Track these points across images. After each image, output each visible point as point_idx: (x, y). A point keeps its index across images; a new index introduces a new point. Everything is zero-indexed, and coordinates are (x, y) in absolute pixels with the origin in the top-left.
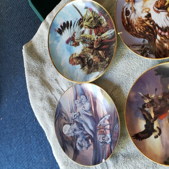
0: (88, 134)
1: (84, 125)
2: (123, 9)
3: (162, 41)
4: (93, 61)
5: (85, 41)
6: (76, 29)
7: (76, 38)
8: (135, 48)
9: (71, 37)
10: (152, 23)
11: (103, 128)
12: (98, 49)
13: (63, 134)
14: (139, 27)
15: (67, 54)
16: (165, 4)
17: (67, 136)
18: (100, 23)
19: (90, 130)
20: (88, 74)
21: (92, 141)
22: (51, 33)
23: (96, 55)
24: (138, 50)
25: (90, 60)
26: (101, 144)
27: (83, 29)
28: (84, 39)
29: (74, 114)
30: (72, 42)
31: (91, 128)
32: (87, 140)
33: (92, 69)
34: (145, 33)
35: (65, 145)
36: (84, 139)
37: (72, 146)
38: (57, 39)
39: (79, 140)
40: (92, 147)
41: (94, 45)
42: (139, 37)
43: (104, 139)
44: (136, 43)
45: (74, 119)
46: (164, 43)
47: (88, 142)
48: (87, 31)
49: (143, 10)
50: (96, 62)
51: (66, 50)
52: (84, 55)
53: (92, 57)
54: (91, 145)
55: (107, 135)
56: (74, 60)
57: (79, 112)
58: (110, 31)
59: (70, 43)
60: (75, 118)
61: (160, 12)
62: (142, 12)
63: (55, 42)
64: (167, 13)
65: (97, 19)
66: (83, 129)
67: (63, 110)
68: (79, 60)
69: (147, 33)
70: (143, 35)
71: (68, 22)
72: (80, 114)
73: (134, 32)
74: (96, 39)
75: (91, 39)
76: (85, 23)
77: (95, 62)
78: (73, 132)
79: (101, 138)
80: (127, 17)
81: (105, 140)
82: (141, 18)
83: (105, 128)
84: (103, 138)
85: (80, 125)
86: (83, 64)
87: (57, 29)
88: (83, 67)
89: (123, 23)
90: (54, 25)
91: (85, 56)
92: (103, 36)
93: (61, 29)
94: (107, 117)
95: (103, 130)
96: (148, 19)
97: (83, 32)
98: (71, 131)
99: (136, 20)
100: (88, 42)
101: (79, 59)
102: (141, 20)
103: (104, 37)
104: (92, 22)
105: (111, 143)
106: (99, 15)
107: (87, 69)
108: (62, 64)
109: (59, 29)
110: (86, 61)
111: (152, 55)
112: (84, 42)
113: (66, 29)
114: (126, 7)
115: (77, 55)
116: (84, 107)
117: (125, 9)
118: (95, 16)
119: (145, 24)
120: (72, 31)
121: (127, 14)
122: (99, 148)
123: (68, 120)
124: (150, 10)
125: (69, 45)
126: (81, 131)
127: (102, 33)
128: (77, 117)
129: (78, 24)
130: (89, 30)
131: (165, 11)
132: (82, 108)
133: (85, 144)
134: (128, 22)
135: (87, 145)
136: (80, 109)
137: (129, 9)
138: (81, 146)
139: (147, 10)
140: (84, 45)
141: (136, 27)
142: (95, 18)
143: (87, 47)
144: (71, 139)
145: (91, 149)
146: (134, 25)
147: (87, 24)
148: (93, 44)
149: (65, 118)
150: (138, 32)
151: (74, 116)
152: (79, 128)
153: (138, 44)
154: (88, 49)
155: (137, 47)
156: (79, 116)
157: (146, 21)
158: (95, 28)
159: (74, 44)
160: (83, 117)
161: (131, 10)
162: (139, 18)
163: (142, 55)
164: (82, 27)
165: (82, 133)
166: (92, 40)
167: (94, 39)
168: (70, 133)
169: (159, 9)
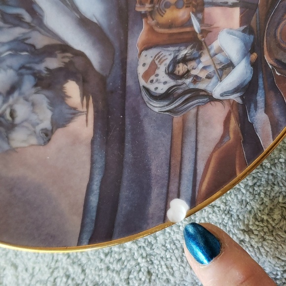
21: (84, 93)
26: (156, 107)
36: (28, 83)
40: (83, 126)
43: (187, 74)
47: (59, 99)
54: (75, 114)
55: (215, 45)
79: (162, 70)
81: (196, 79)
105: (248, 90)
135: (45, 117)
145: (75, 140)
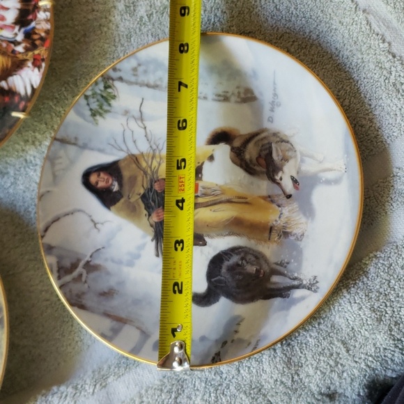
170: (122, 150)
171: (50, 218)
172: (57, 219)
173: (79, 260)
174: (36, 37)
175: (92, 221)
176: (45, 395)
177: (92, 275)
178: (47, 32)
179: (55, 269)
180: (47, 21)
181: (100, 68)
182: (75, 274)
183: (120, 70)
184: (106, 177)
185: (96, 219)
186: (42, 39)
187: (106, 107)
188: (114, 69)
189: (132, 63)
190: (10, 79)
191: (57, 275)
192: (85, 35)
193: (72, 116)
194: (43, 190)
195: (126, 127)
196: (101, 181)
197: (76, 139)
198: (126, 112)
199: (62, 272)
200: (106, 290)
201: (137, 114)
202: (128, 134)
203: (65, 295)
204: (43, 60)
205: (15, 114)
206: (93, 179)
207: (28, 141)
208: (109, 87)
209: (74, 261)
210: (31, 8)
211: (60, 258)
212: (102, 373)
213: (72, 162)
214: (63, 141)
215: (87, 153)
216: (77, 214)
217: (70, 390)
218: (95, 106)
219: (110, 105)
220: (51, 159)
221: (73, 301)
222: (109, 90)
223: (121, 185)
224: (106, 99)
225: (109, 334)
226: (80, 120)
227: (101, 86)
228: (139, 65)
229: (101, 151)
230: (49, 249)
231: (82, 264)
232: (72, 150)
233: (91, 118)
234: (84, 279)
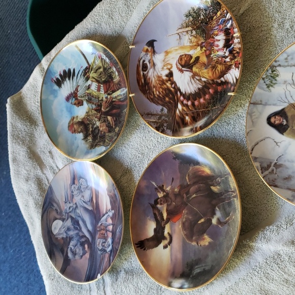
0: (85, 236)
1: (81, 223)
2: (139, 61)
3: (184, 113)
4: (99, 130)
5: (91, 100)
6: (80, 82)
7: (79, 94)
8: (150, 118)
9: (73, 92)
10: (173, 86)
11: (104, 230)
12: (107, 113)
13: (52, 233)
14: (158, 88)
15: (67, 117)
16: (190, 60)
17: (57, 237)
18: (110, 77)
19: (88, 231)
20: (91, 149)
21: (88, 248)
22: (45, 84)
23: (104, 121)
24: (154, 122)
25: (96, 128)
26: (99, 252)
27: (89, 82)
28: (90, 97)
29: (69, 205)
30: (74, 99)
31: (90, 228)
32: (82, 244)
33: (97, 141)
34: (164, 98)
35: (53, 250)
36: (79, 244)
37: (63, 252)
38: (54, 93)
39: (72, 243)
40: (87, 255)
41: (102, 107)
42: (157, 103)
43: (104, 246)
44: (152, 111)
45: (68, 213)
46: (185, 116)
47: (84, 248)
48: (94, 86)
49: (164, 66)
50: (103, 133)
51: (65, 109)
52: (88, 119)
53: (98, 124)
54: (86, 252)
55: (108, 240)
56: (75, 126)
57: (76, 204)
58: (123, 90)
59: (70, 101)
60: (70, 212)
61: (184, 72)
62: (163, 68)
63: (51, 97)
64: (192, 74)
65: (108, 70)
66: (79, 228)
67: (55, 198)
68: (81, 127)
69: (167, 99)
70: (161, 100)
71: (69, 70)
72: (77, 207)
73: (151, 95)
74: (104, 99)
75: (98, 98)
76: (92, 74)
77: (102, 131)
78: (66, 232)
79: (100, 244)
80: (143, 73)
82: (161, 77)
83: (107, 229)
84: (103, 244)
85: (75, 222)
86: (86, 134)
87: (55, 79)
88: (85, 138)
89: (138, 81)
90: (51, 72)
91: (89, 121)
92: (114, 96)
93: (60, 79)
94: (111, 214)
95: (104, 232)
96: (170, 80)
97: (89, 87)
98: (63, 230)
99: (155, 78)
100: (95, 102)
101: (81, 125)
102: (161, 79)
103: (116, 97)
104: (100, 74)
105: (111, 251)
106: (110, 66)
107: (91, 140)
108: (59, 129)
109: (57, 79)
110: (91, 129)
111: (169, 131)
112: (89, 101)
113: (67, 79)
114: (143, 59)
115: (79, 120)
116: (83, 196)
117: (141, 61)
118: (106, 66)
119: (165, 86)
120: (75, 84)
121: (144, 69)
122: (96, 258)
123: (61, 213)
124: (171, 67)
125: (69, 104)
126: (77, 231)
127: (114, 91)
128: (72, 210)
129: (83, 74)
130: (97, 84)
131: (190, 71)
132: (80, 197)
133: (79, 250)
134: (145, 80)
135: (81, 252)
136: (77, 199)
137: (147, 62)
138: (74, 254)
139: (169, 67)
140: (90, 105)
141: (154, 89)
142: (105, 69)
143: (92, 109)
144: (62, 242)
145: (86, 259)
146: (152, 86)
147: (95, 75)
148: (100, 106)
149: (56, 210)
150: (156, 96)
151: (70, 208)
152: (74, 227)
153: (155, 113)
154: (94, 112)
155: (153, 117)
156: (75, 209)
157: (167, 81)
158: (105, 83)
159: (77, 103)
160: (80, 211)
161: (150, 63)
162: (159, 77)
163: (157, 129)
164: (87, 79)
165: (77, 234)
166: (100, 99)
167: (103, 98)
168: (61, 232)
169: (183, 66)
170: (285, 102)
171: (253, 144)
172: (257, 144)
173: (271, 163)
174: (235, 52)
175: (275, 142)
176: (263, 231)
177: (278, 170)
178: (240, 49)
179: (260, 168)
180: (239, 43)
181: (269, 60)
182: (270, 170)
183: (279, 61)
184: (279, 118)
185: (277, 141)
186: (237, 53)
187: (274, 82)
188: (276, 61)
189: (285, 56)
190: (225, 76)
191: (260, 171)
192: (259, 45)
193: (257, 90)
194: (248, 130)
195: (286, 90)
196: (277, 120)
197: (261, 101)
198: (285, 82)
199: (263, 169)
200: (287, 177)
201: (291, 82)
202: (287, 93)
203: (266, 181)
204: (240, 64)
205: (229, 94)
206: (272, 120)
207: (238, 105)
208: (274, 71)
209: (269, 164)
210: (230, 38)
211: (261, 163)
212: (290, 218)
213: (261, 113)
214: (254, 104)
215: (267, 107)
216: (267, 140)
217: (275, 227)
218: (268, 82)
219: (276, 80)
220: (250, 114)
221: (271, 184)
222: (275, 73)
223: (287, 121)
224: (273, 77)
225: (291, 198)
226: (261, 91)
227: (270, 71)
228: (288, 56)
229: (274, 105)
230: (255, 159)
231: (273, 164)
232: (260, 107)
233: (267, 89)
234: (275, 172)
